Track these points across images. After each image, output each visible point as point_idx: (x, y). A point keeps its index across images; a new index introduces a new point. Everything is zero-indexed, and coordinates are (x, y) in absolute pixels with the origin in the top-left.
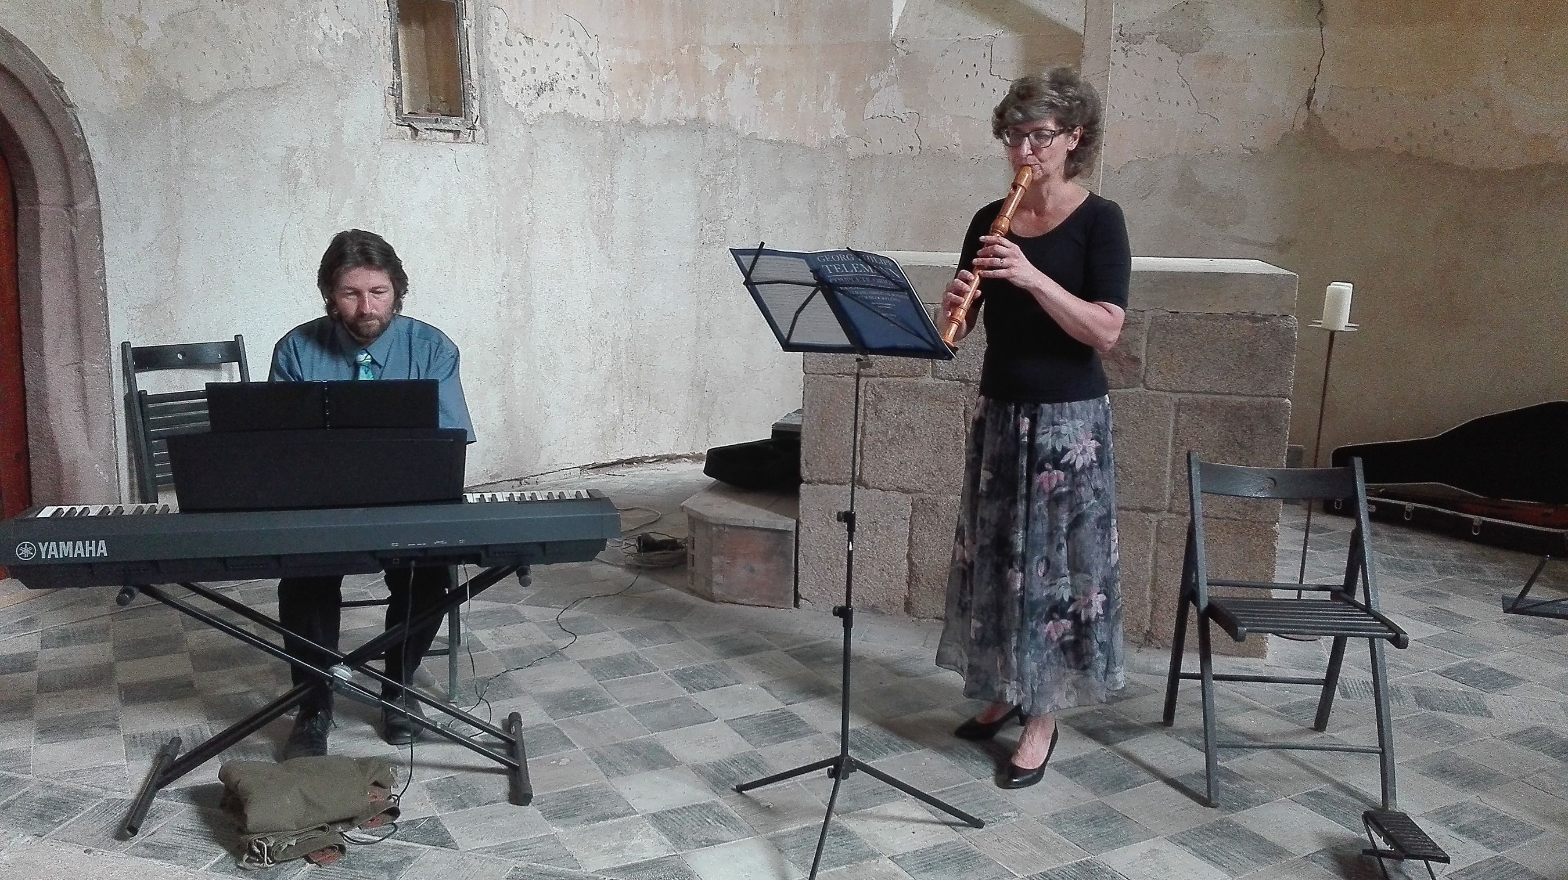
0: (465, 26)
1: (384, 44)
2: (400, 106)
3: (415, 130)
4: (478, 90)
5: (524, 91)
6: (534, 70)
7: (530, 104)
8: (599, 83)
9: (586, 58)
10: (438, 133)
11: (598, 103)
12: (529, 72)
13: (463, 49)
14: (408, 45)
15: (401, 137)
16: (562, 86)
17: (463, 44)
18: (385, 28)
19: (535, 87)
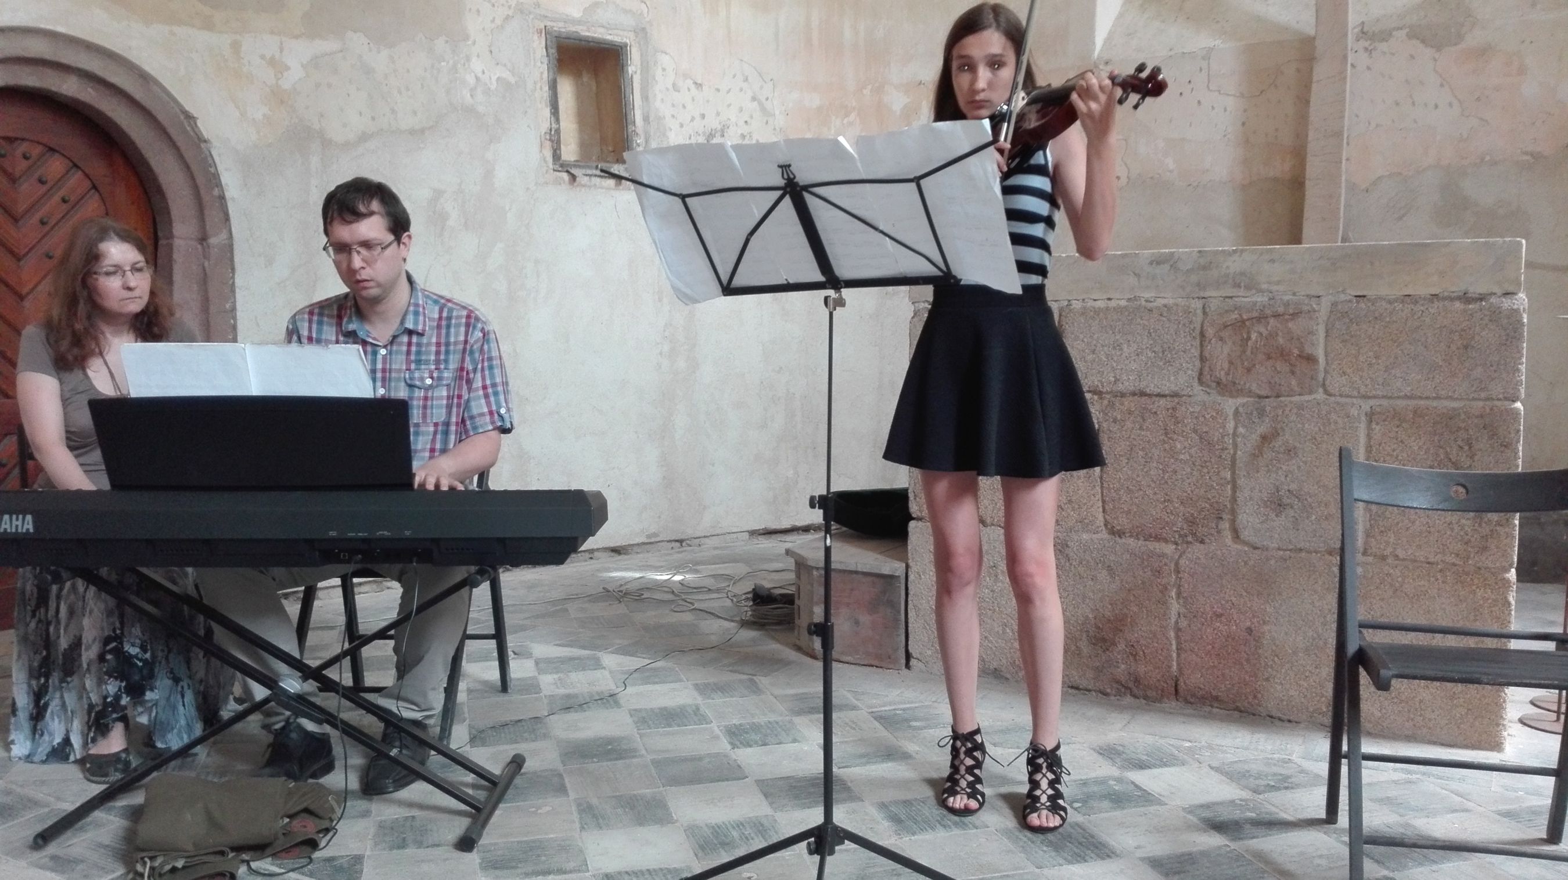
0: (630, 72)
1: (541, 89)
2: (558, 152)
3: (573, 178)
4: (643, 137)
5: (692, 137)
6: (703, 116)
8: (775, 129)
9: (760, 103)
10: (599, 179)
12: (698, 118)
13: (627, 96)
14: (579, 97)
15: (558, 182)
16: (733, 131)
17: (627, 90)
18: (542, 73)
19: (704, 133)
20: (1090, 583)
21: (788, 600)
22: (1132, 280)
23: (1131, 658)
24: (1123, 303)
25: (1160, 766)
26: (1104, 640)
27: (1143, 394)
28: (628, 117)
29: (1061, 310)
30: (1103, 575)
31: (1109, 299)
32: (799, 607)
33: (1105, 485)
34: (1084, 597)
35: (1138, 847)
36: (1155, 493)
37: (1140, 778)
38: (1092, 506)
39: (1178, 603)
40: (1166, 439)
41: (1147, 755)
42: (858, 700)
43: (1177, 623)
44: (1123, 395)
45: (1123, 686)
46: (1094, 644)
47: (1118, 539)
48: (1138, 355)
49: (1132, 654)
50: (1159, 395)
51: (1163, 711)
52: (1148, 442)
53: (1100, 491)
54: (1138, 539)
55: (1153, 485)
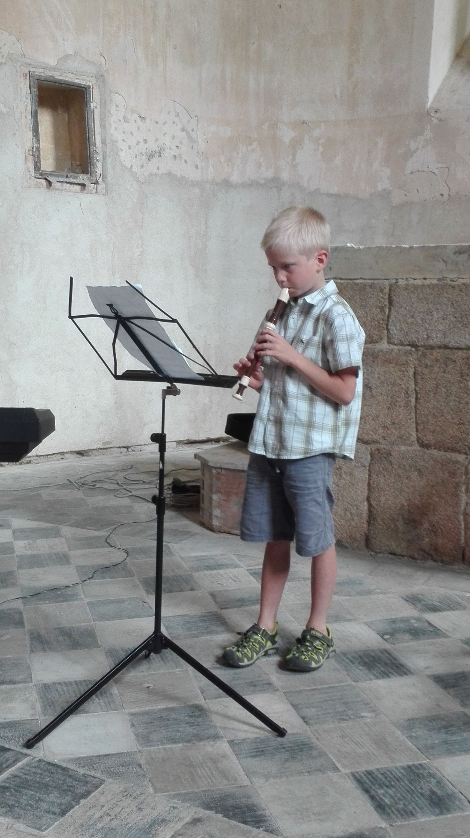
0: (92, 107)
1: (26, 117)
2: (38, 164)
3: (50, 183)
4: (101, 154)
5: (138, 157)
6: (146, 141)
7: (142, 166)
8: (198, 152)
9: (188, 133)
10: (68, 185)
11: (197, 167)
12: (142, 143)
13: (90, 124)
14: (56, 126)
15: (38, 186)
16: (168, 153)
17: (90, 120)
18: (26, 106)
19: (146, 153)
20: (406, 481)
21: (196, 490)
22: (441, 265)
23: (433, 533)
24: (435, 282)
25: (448, 610)
26: (414, 521)
27: (446, 347)
28: (91, 140)
29: (391, 286)
30: (414, 475)
31: (425, 279)
32: (203, 495)
33: (418, 412)
34: (401, 490)
35: (427, 668)
36: (453, 418)
37: (433, 618)
38: (408, 427)
39: (467, 496)
40: (461, 380)
41: (439, 602)
42: (240, 561)
43: (465, 509)
44: (432, 348)
45: (427, 553)
46: (407, 524)
47: (426, 450)
48: (444, 319)
49: (433, 531)
50: (458, 349)
51: (453, 571)
52: (449, 382)
53: (414, 416)
54: (440, 450)
55: (451, 412)
